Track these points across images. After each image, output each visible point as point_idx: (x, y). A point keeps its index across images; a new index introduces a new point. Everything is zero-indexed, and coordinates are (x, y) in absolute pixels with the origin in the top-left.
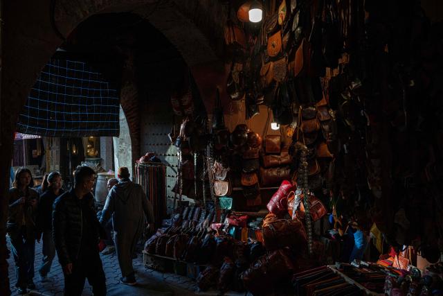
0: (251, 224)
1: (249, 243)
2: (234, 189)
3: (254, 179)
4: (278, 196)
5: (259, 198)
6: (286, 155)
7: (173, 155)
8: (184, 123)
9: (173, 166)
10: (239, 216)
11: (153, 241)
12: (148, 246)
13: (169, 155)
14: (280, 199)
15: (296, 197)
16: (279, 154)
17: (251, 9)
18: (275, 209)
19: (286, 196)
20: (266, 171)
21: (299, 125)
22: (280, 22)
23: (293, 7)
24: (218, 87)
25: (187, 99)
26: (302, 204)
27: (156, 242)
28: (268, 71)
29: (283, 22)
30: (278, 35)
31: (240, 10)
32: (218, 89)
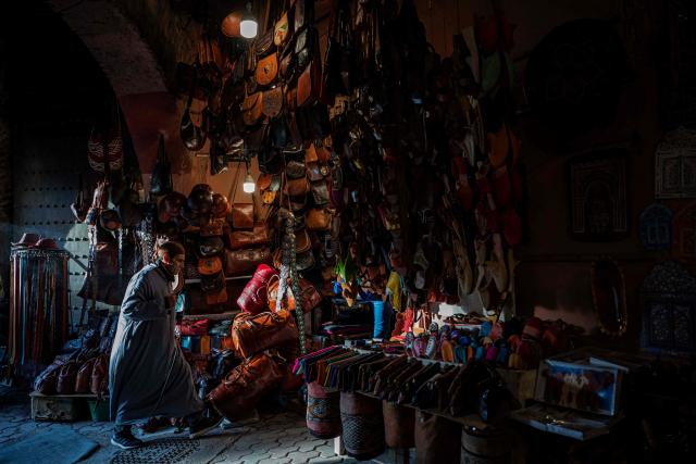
0: (214, 331)
1: (214, 355)
2: (187, 281)
3: (216, 265)
4: (253, 286)
5: (224, 291)
6: (261, 232)
7: (78, 240)
8: (99, 188)
9: (77, 257)
10: (195, 321)
11: (52, 373)
12: (43, 382)
13: (70, 240)
14: (256, 290)
15: (281, 281)
16: (251, 230)
17: (243, 19)
18: (249, 304)
19: (264, 284)
20: (233, 255)
21: (283, 186)
22: (278, 41)
23: (298, 25)
24: (163, 132)
25: (116, 146)
26: (289, 290)
27: (58, 374)
28: (255, 104)
29: (282, 42)
30: (273, 57)
31: (226, 20)
32: (162, 136)
